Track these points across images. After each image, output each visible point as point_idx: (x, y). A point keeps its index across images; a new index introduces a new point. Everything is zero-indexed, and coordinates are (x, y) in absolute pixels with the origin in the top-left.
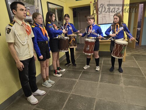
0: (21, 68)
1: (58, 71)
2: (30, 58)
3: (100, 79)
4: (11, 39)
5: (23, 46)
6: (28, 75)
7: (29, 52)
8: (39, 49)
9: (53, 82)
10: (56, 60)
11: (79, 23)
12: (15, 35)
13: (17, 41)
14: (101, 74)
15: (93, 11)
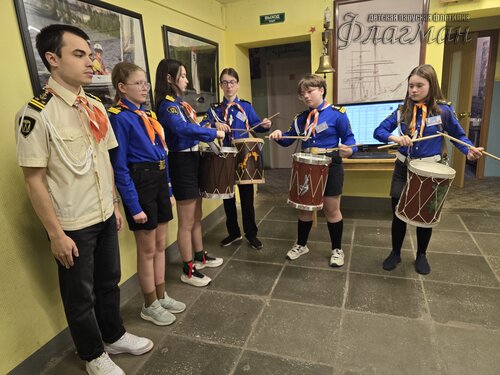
0: (66, 256)
1: (199, 266)
2: (102, 223)
3: (345, 295)
4: (35, 156)
5: (77, 181)
6: (90, 282)
7: (97, 200)
8: (133, 188)
9: (180, 306)
10: (190, 227)
11: (269, 98)
12: (51, 140)
13: (56, 162)
14: (348, 277)
15: (321, 60)
